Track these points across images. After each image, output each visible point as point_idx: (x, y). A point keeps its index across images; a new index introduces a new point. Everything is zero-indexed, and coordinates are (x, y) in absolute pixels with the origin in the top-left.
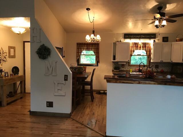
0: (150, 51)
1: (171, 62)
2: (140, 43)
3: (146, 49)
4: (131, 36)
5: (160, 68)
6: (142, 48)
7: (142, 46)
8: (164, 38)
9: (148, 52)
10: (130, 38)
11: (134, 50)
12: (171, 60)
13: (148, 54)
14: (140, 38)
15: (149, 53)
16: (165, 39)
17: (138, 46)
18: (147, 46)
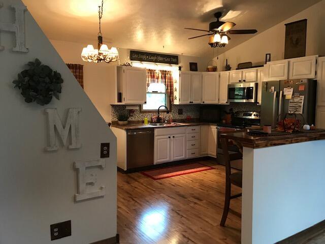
0: (171, 86)
1: (202, 103)
2: (157, 71)
3: (165, 82)
4: (142, 57)
5: (184, 113)
6: (160, 79)
7: (160, 75)
8: (191, 64)
9: (169, 88)
10: (141, 60)
11: (150, 82)
12: (202, 100)
13: (169, 91)
14: (156, 61)
15: (171, 89)
16: (193, 67)
17: (154, 76)
18: (167, 76)
